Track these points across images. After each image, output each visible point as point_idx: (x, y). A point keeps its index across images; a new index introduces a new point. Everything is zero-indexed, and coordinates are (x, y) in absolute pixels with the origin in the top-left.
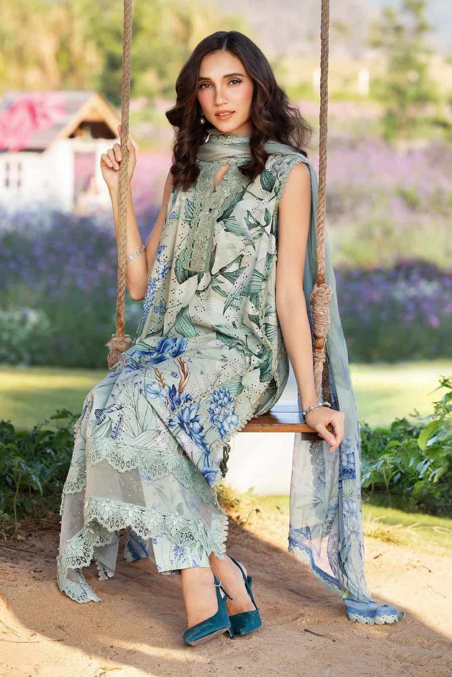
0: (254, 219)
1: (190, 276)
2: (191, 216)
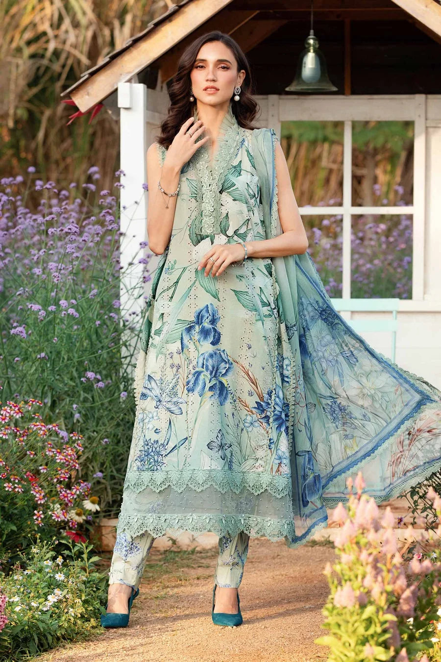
0: (253, 191)
1: (202, 239)
2: (196, 192)
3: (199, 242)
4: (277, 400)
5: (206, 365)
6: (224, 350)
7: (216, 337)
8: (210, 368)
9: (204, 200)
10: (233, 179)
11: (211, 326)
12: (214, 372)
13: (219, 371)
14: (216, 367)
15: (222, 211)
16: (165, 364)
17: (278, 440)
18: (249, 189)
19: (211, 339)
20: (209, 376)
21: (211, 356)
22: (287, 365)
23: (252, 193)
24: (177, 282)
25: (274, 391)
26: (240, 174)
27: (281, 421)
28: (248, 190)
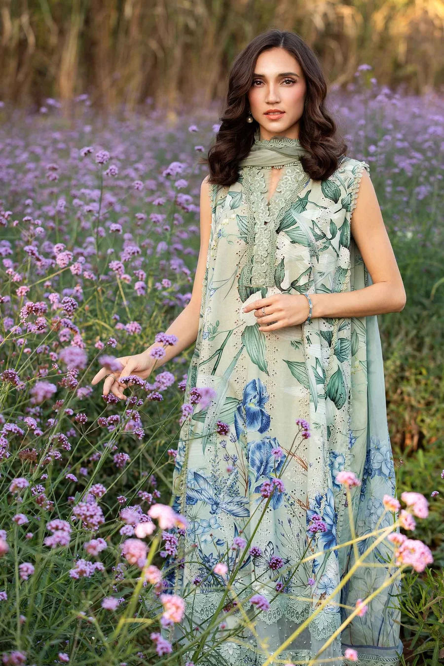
0: (320, 230)
1: (252, 292)
2: (246, 232)
3: (248, 297)
4: (328, 509)
5: (252, 458)
6: (275, 439)
7: (264, 421)
8: (258, 463)
9: (256, 242)
10: (295, 215)
11: (258, 408)
12: (263, 467)
13: (269, 465)
14: (265, 461)
15: (277, 256)
16: (216, 456)
17: (325, 561)
18: (315, 227)
19: (258, 425)
20: (256, 474)
21: (259, 447)
22: (340, 464)
23: (319, 233)
24: (221, 349)
25: (324, 497)
26: (304, 208)
27: (330, 537)
28: (313, 230)
